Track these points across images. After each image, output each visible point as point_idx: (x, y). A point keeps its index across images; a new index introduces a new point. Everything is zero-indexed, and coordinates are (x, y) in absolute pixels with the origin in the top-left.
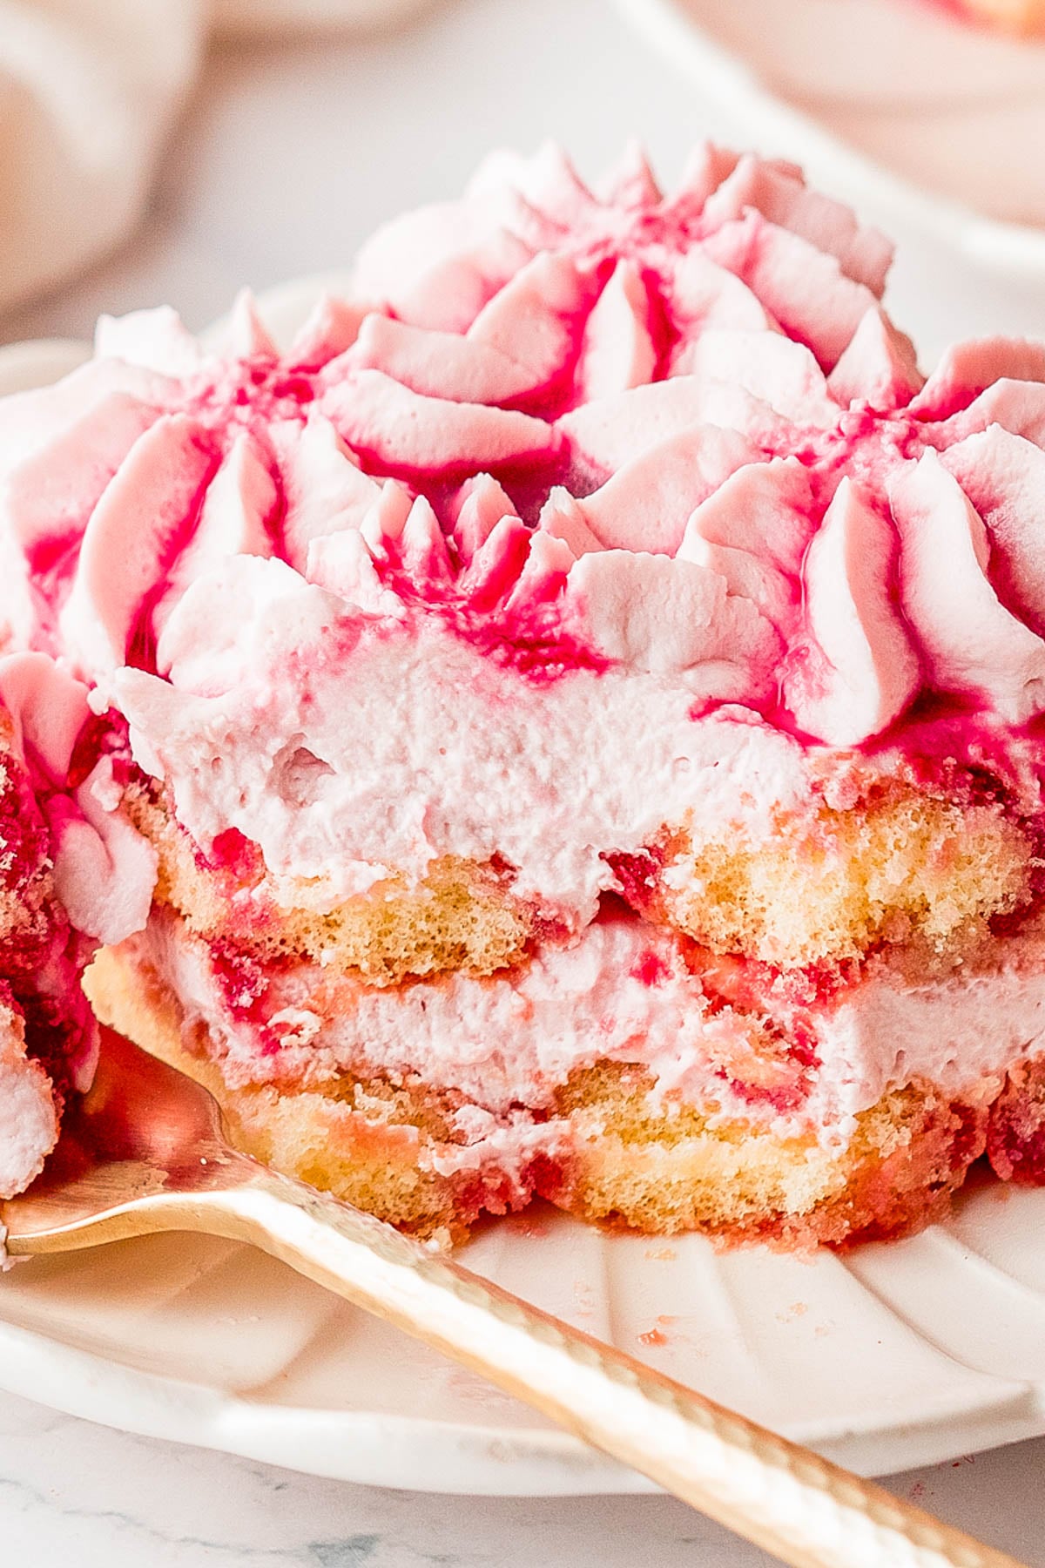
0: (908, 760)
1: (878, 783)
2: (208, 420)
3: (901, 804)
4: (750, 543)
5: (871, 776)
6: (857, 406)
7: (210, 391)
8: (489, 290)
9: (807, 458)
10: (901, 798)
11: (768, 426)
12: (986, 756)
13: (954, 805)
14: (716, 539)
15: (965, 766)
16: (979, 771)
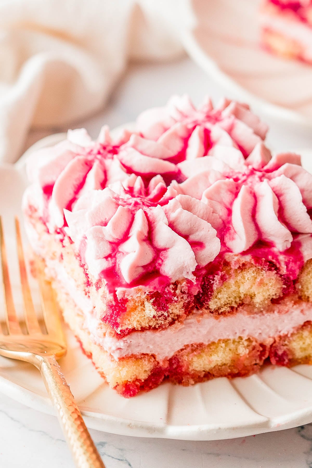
0: (253, 258)
1: (245, 263)
2: (90, 158)
3: (250, 269)
4: (219, 200)
5: (243, 261)
6: (250, 167)
7: (92, 151)
8: (166, 130)
9: (236, 180)
10: (250, 267)
11: (228, 170)
12: (273, 259)
13: (264, 270)
14: (210, 198)
15: (267, 260)
16: (271, 262)
